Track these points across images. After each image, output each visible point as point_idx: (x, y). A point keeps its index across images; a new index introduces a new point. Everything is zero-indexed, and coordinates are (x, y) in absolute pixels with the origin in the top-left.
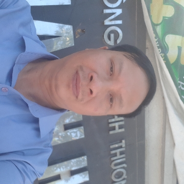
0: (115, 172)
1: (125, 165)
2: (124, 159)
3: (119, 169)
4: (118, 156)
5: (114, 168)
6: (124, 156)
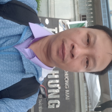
0: (65, 78)
1: (68, 77)
2: (68, 75)
3: (67, 77)
5: (65, 77)
6: (67, 74)
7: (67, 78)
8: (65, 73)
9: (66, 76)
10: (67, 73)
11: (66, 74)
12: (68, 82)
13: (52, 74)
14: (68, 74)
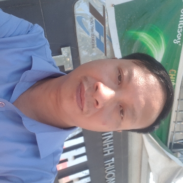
1: (114, 170)
4: (110, 166)
9: (108, 171)
10: (111, 165)
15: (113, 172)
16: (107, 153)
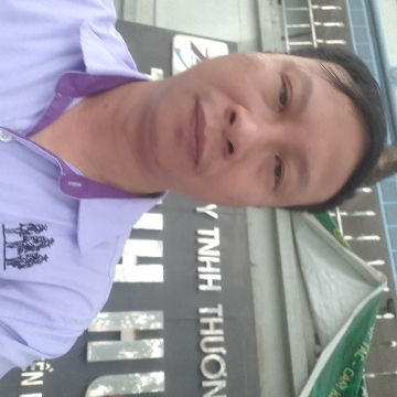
0: (207, 359)
1: (222, 350)
2: (221, 339)
3: (213, 355)
4: (212, 331)
5: (205, 350)
6: (220, 332)
7: (217, 358)
8: (207, 326)
9: (209, 345)
10: (217, 326)
11: (213, 335)
12: (222, 384)
13: (116, 336)
14: (225, 335)
15: (220, 354)
16: (205, 282)
